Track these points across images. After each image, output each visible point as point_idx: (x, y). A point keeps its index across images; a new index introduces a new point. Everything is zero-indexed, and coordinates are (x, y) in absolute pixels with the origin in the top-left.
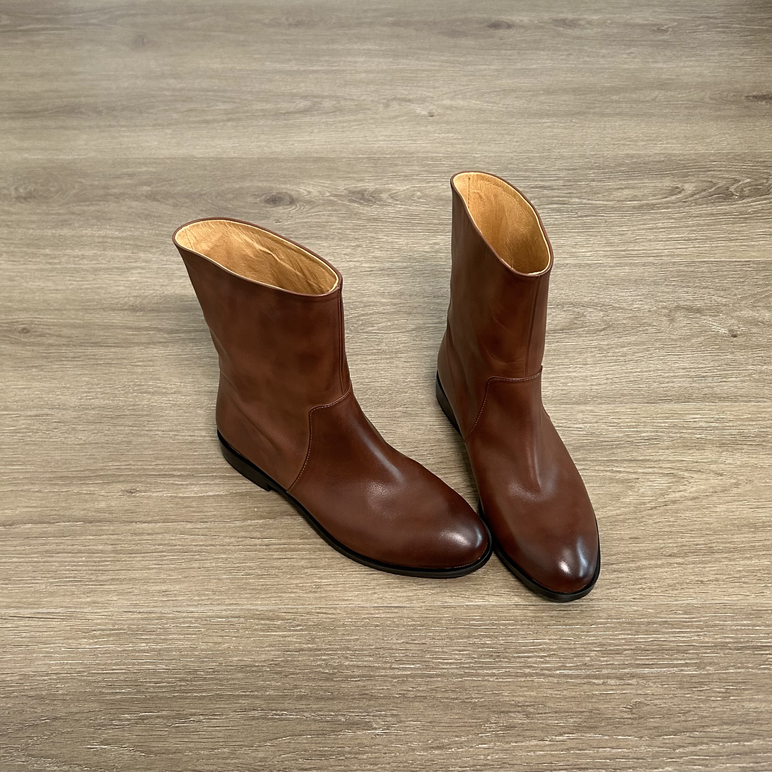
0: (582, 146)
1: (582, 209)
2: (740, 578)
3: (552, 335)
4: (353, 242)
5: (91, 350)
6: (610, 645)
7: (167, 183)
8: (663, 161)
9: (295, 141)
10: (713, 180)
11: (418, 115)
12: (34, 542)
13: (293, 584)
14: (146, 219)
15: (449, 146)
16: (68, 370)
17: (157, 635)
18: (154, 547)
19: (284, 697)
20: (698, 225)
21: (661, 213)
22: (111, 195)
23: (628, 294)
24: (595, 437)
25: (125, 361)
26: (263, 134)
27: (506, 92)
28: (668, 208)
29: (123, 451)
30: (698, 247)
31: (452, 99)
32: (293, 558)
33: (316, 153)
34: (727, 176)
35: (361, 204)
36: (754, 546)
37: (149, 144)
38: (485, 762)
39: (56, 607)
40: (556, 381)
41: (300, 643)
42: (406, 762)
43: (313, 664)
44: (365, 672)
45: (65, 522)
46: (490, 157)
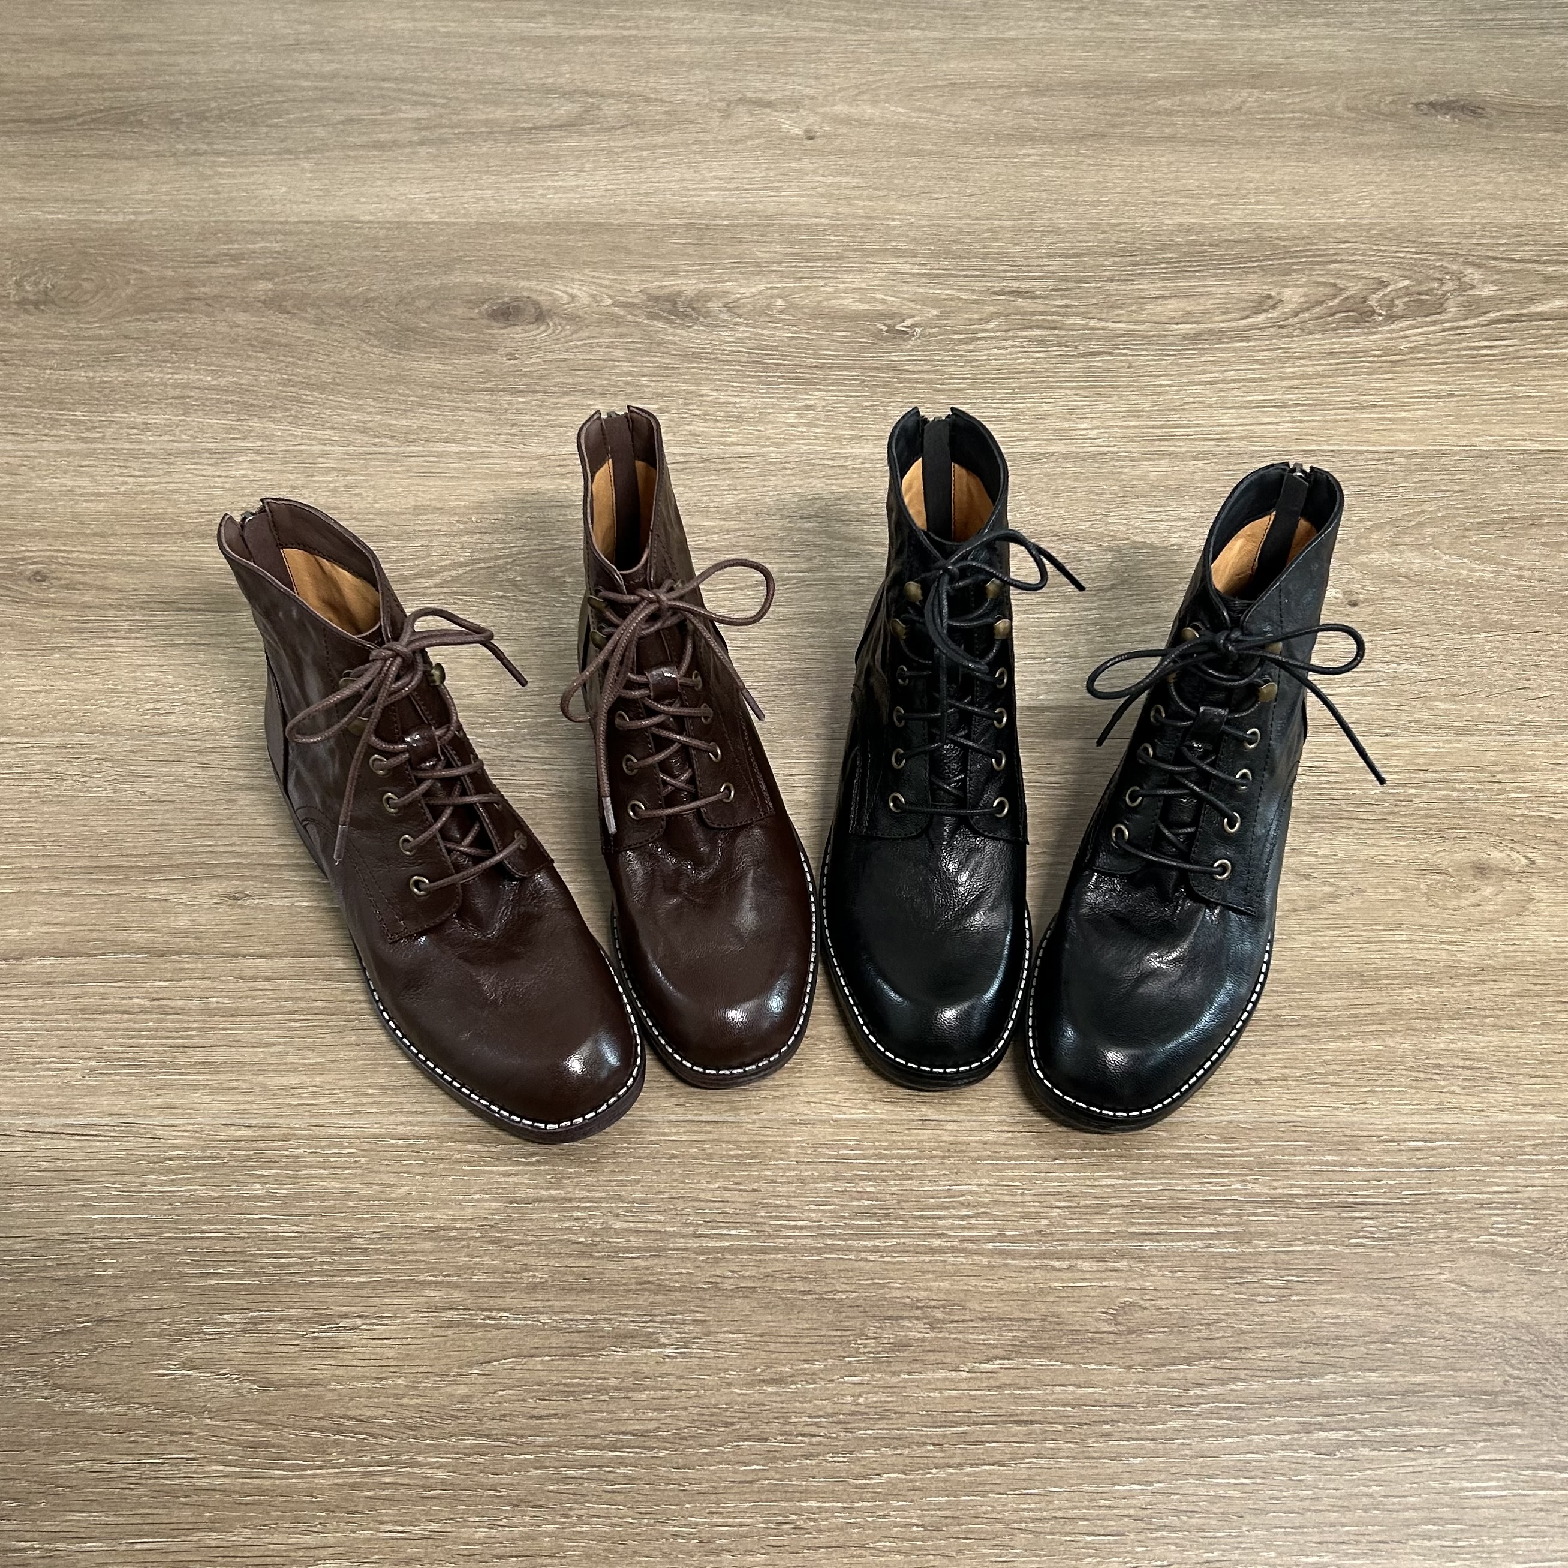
0: (1095, 205)
1: (1090, 340)
2: (1326, 1075)
5: (160, 618)
6: (1085, 1196)
7: (303, 274)
8: (1246, 241)
9: (549, 188)
10: (1338, 281)
11: (786, 137)
12: (60, 991)
14: (264, 350)
15: (842, 202)
16: (119, 657)
17: (280, 1168)
18: (276, 1004)
19: (504, 1286)
20: (1304, 375)
21: (1235, 350)
22: (199, 299)
23: (1163, 516)
25: (224, 639)
26: (487, 172)
27: (955, 88)
28: (1248, 339)
29: (220, 817)
30: (1300, 421)
31: (853, 101)
33: (586, 213)
34: (1365, 273)
35: (670, 322)
36: (1356, 1016)
37: (271, 192)
38: (853, 1408)
39: (102, 1114)
41: (536, 1187)
42: (715, 1406)
43: (558, 1226)
44: (649, 1241)
45: (115, 953)
46: (919, 228)
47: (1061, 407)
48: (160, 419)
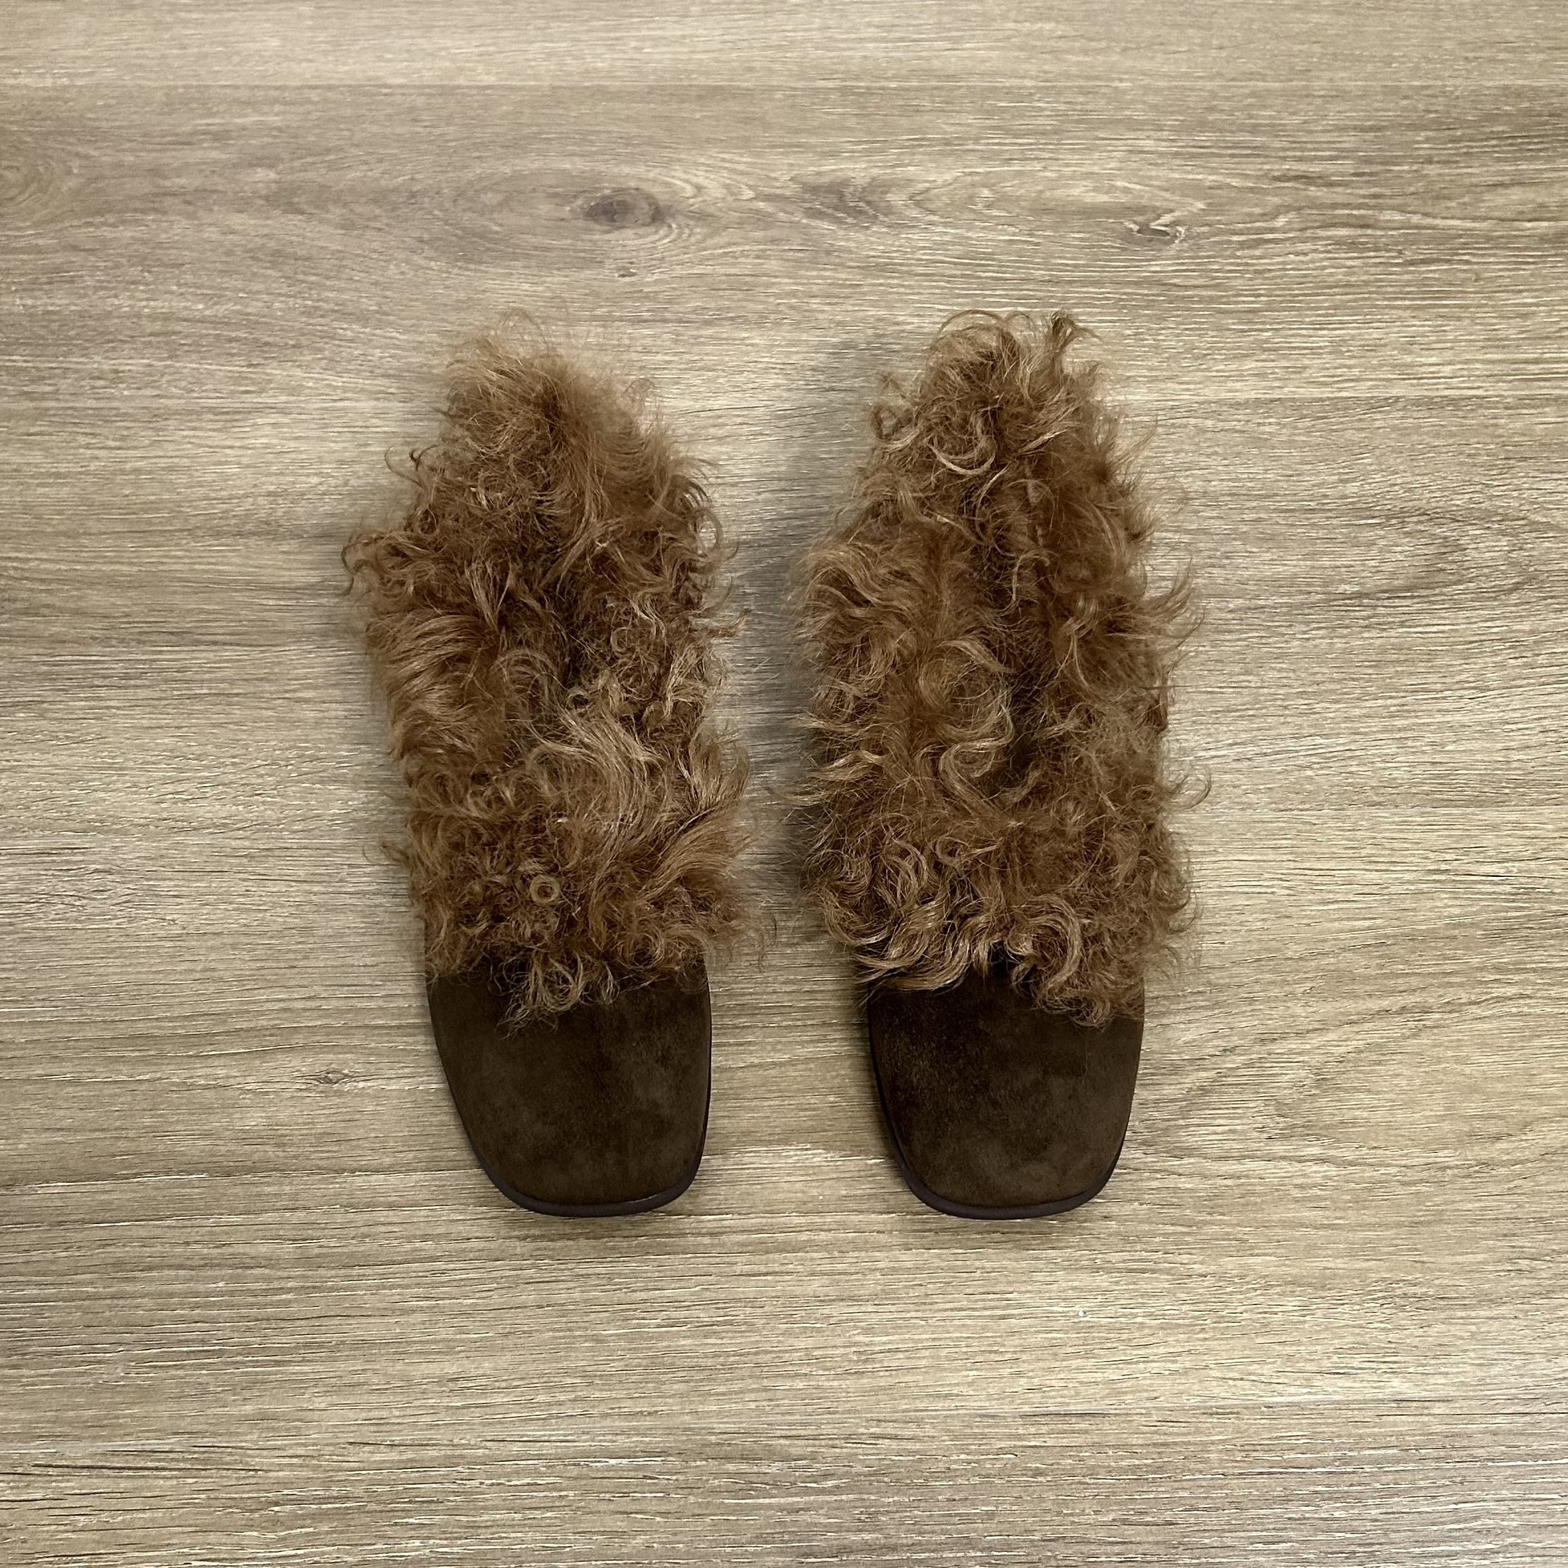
1: (1413, 243)
3: (1386, 603)
4: (832, 332)
5: (169, 656)
7: (319, 158)
9: (643, 39)
12: (79, 1236)
13: (797, 1350)
14: (274, 265)
15: (1048, 56)
16: (115, 716)
17: (452, 1512)
18: (408, 1247)
22: (174, 195)
24: (1536, 900)
25: (267, 687)
26: (556, 17)
29: (292, 956)
32: (787, 1273)
35: (839, 221)
37: (258, 46)
39: (162, 1433)
40: (1414, 739)
41: (839, 1528)
45: (157, 1174)
46: (1157, 91)
47: (1395, 334)
48: (135, 365)
